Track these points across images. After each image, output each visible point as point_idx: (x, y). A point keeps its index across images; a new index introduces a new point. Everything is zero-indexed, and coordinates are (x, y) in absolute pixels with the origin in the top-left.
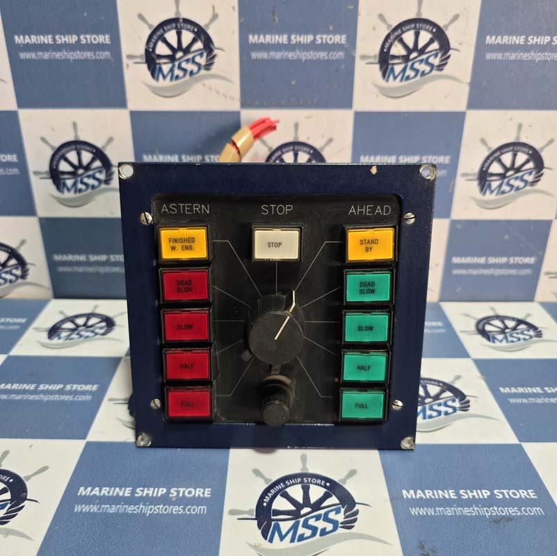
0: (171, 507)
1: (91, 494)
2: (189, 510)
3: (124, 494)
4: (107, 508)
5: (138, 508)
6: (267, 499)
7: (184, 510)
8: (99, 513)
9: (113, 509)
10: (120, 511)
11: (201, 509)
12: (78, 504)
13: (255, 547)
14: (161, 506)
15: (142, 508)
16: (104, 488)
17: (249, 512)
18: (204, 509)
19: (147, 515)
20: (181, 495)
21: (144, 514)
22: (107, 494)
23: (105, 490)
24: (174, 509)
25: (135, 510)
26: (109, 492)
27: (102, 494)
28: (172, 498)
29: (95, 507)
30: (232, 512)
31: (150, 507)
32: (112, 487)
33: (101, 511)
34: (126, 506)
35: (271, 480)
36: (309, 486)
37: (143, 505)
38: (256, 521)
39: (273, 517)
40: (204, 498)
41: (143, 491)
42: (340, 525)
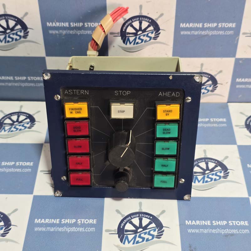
0: (79, 228)
1: (41, 222)
2: (87, 230)
3: (56, 222)
4: (49, 229)
5: (64, 229)
6: (122, 225)
7: (85, 230)
8: (46, 231)
9: (52, 229)
10: (56, 230)
11: (92, 229)
12: (36, 227)
13: (117, 246)
14: (74, 228)
15: (66, 229)
16: (47, 219)
17: (114, 231)
18: (94, 229)
19: (68, 232)
20: (83, 222)
21: (67, 232)
22: (48, 222)
23: (47, 220)
24: (80, 229)
25: (62, 230)
26: (49, 221)
27: (46, 222)
28: (79, 224)
29: (44, 228)
30: (107, 231)
31: (69, 228)
32: (50, 219)
33: (47, 230)
34: (58, 228)
35: (125, 215)
36: (142, 218)
37: (66, 227)
38: (118, 235)
39: (125, 233)
40: (93, 224)
41: (65, 221)
42: (155, 237)
